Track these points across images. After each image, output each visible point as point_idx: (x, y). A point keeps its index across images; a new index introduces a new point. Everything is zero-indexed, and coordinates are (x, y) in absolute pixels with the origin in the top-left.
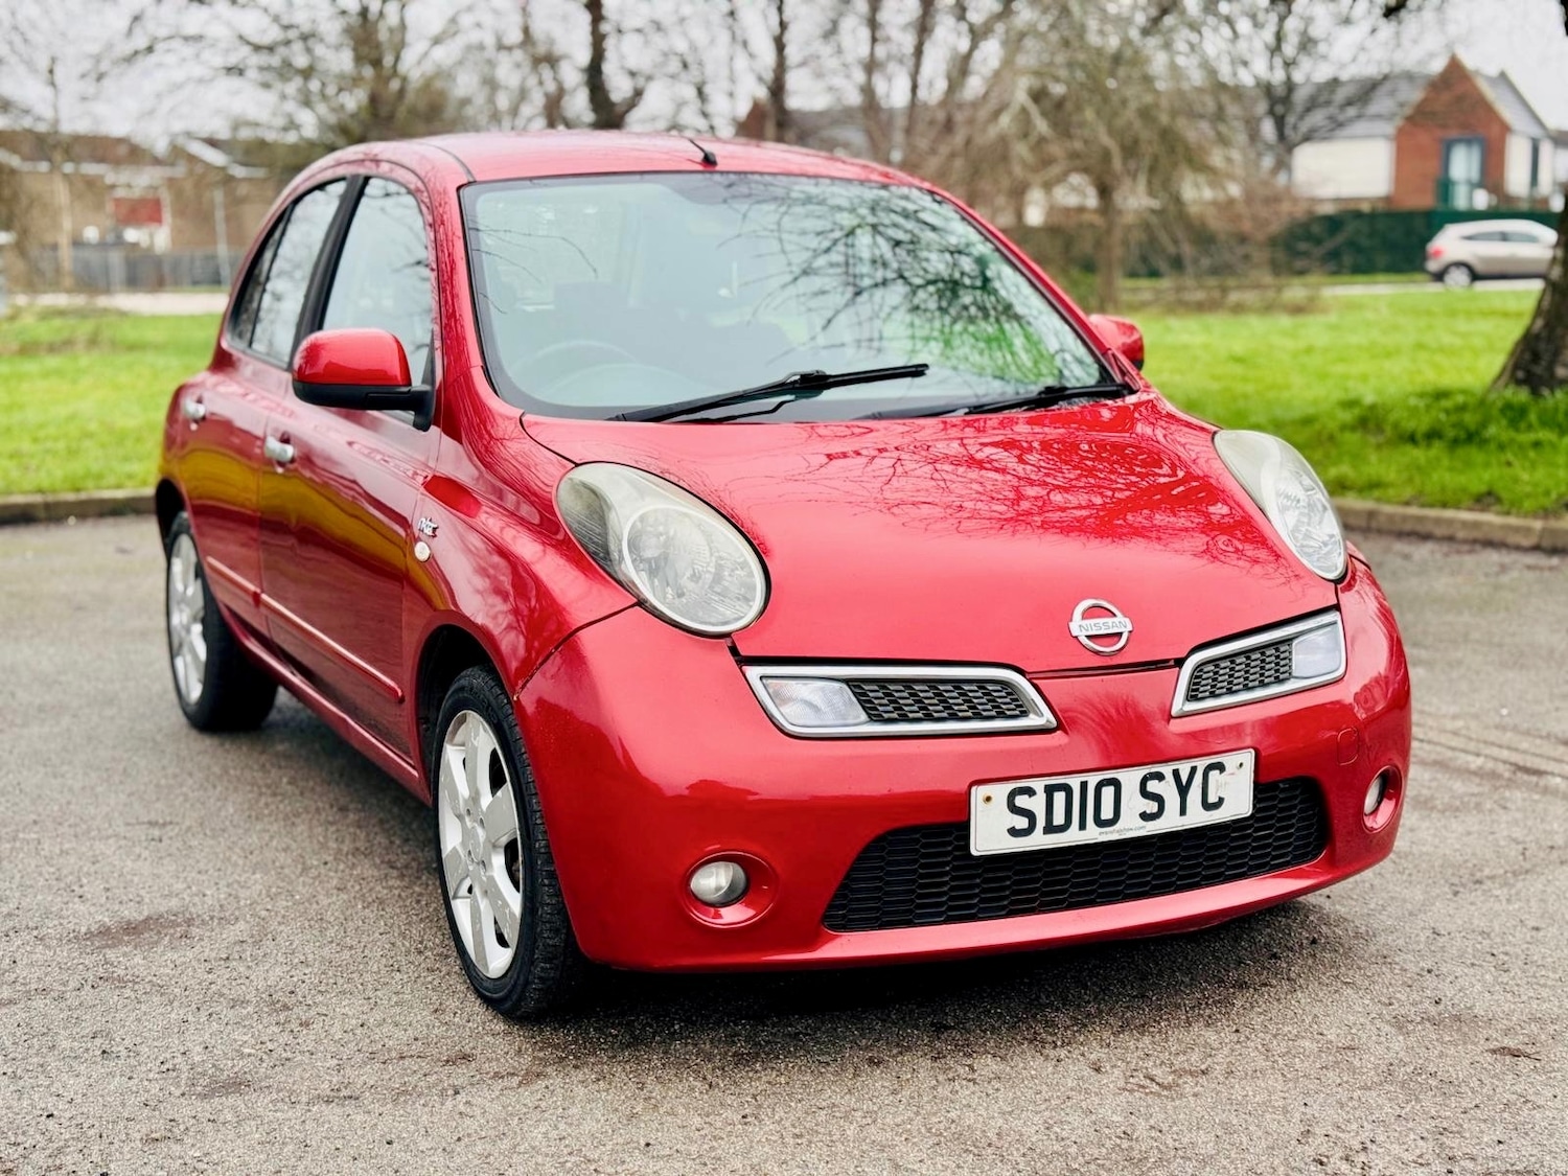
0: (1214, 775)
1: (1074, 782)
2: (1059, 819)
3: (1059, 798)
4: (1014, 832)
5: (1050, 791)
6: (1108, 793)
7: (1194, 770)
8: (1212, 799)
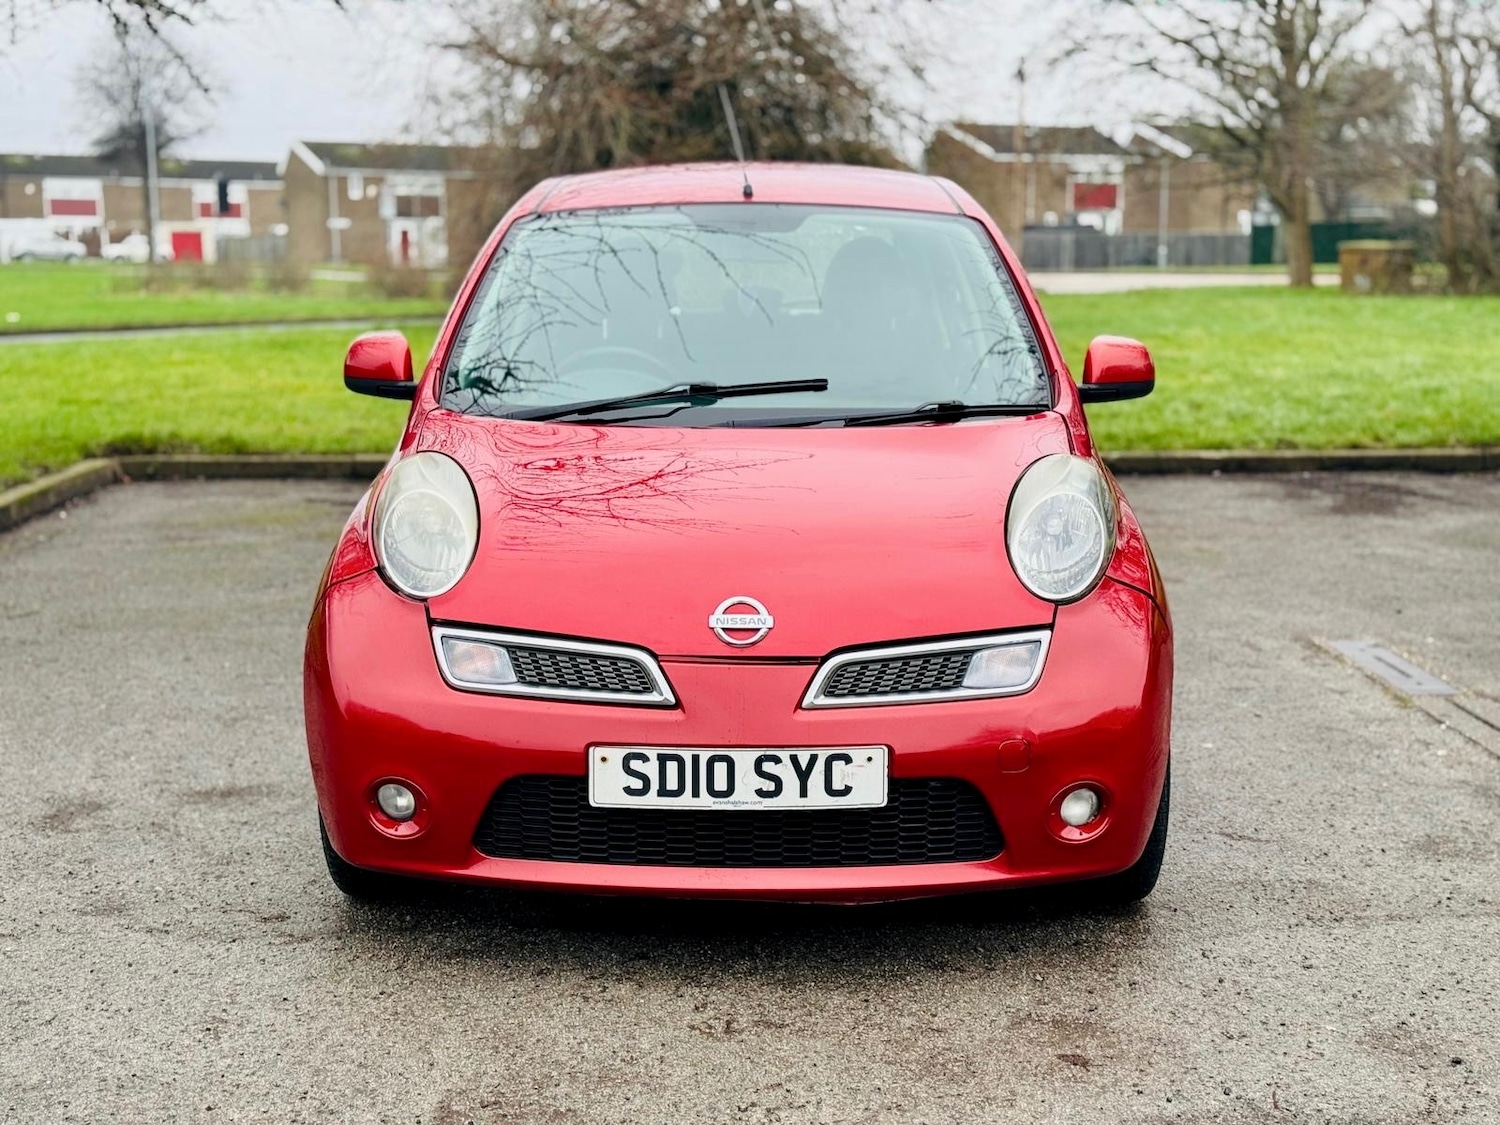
0: (838, 766)
1: (687, 755)
2: (672, 784)
3: (672, 767)
4: (628, 791)
5: (663, 759)
6: (721, 769)
7: (813, 759)
8: (837, 785)
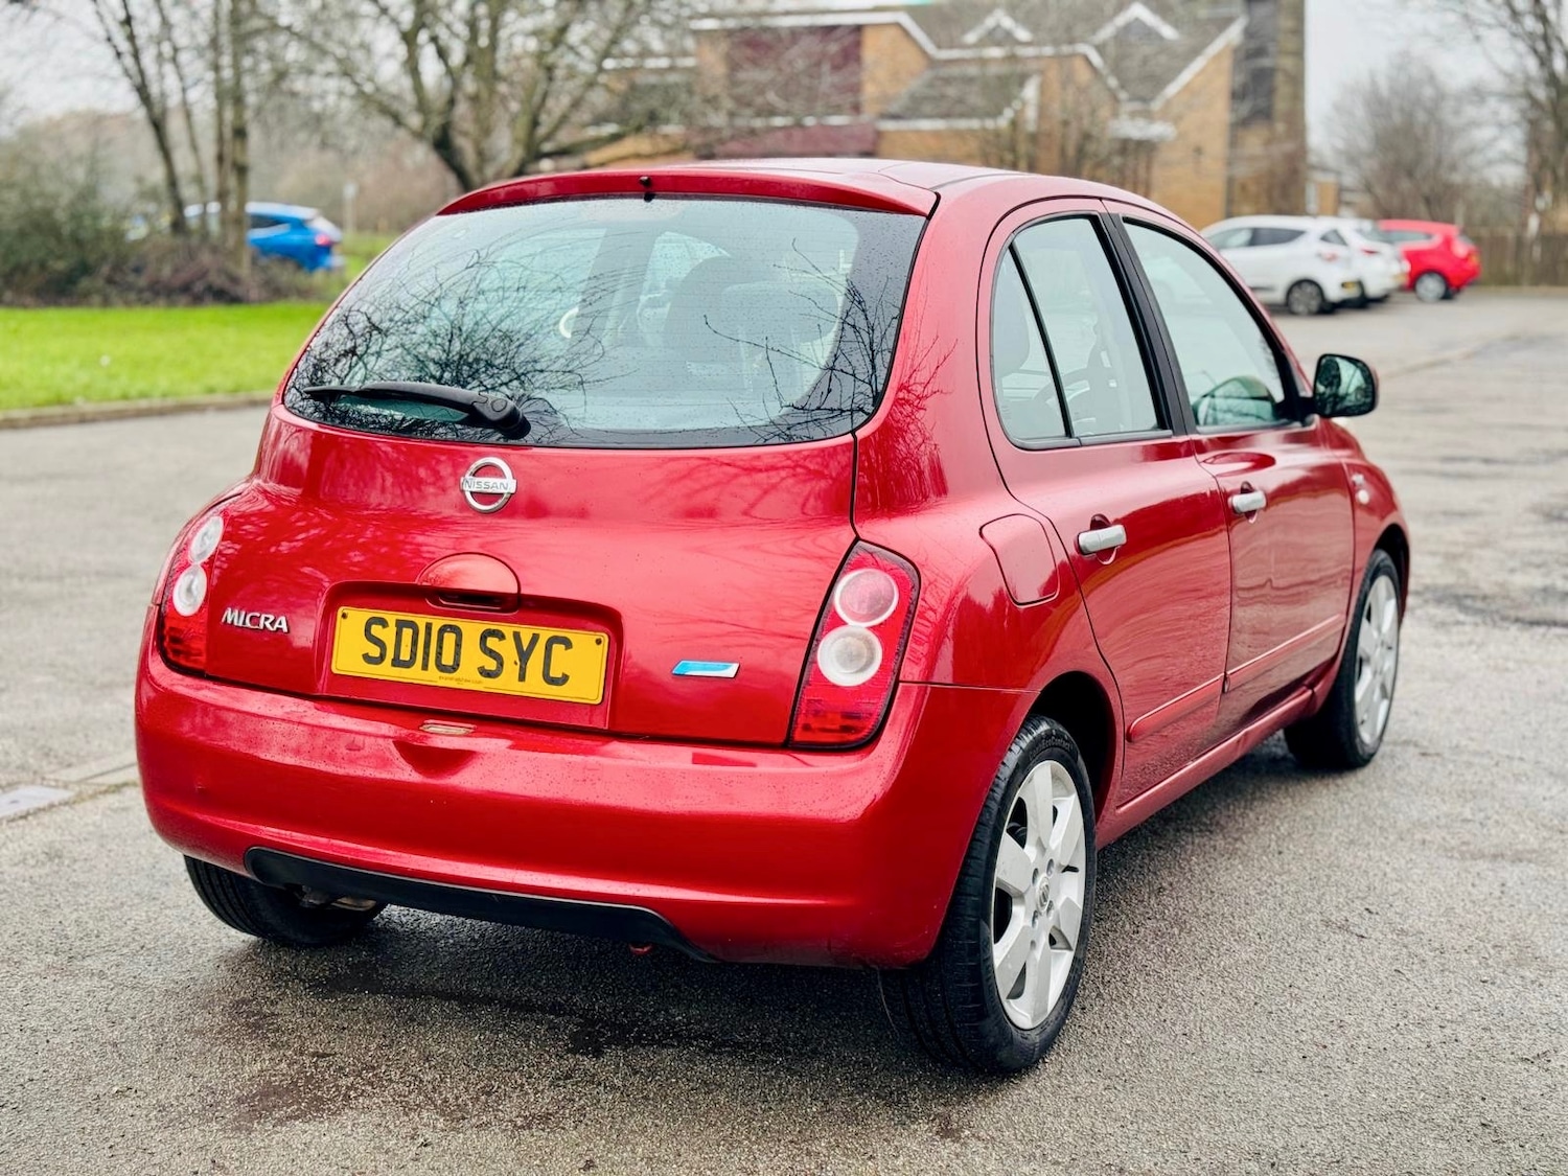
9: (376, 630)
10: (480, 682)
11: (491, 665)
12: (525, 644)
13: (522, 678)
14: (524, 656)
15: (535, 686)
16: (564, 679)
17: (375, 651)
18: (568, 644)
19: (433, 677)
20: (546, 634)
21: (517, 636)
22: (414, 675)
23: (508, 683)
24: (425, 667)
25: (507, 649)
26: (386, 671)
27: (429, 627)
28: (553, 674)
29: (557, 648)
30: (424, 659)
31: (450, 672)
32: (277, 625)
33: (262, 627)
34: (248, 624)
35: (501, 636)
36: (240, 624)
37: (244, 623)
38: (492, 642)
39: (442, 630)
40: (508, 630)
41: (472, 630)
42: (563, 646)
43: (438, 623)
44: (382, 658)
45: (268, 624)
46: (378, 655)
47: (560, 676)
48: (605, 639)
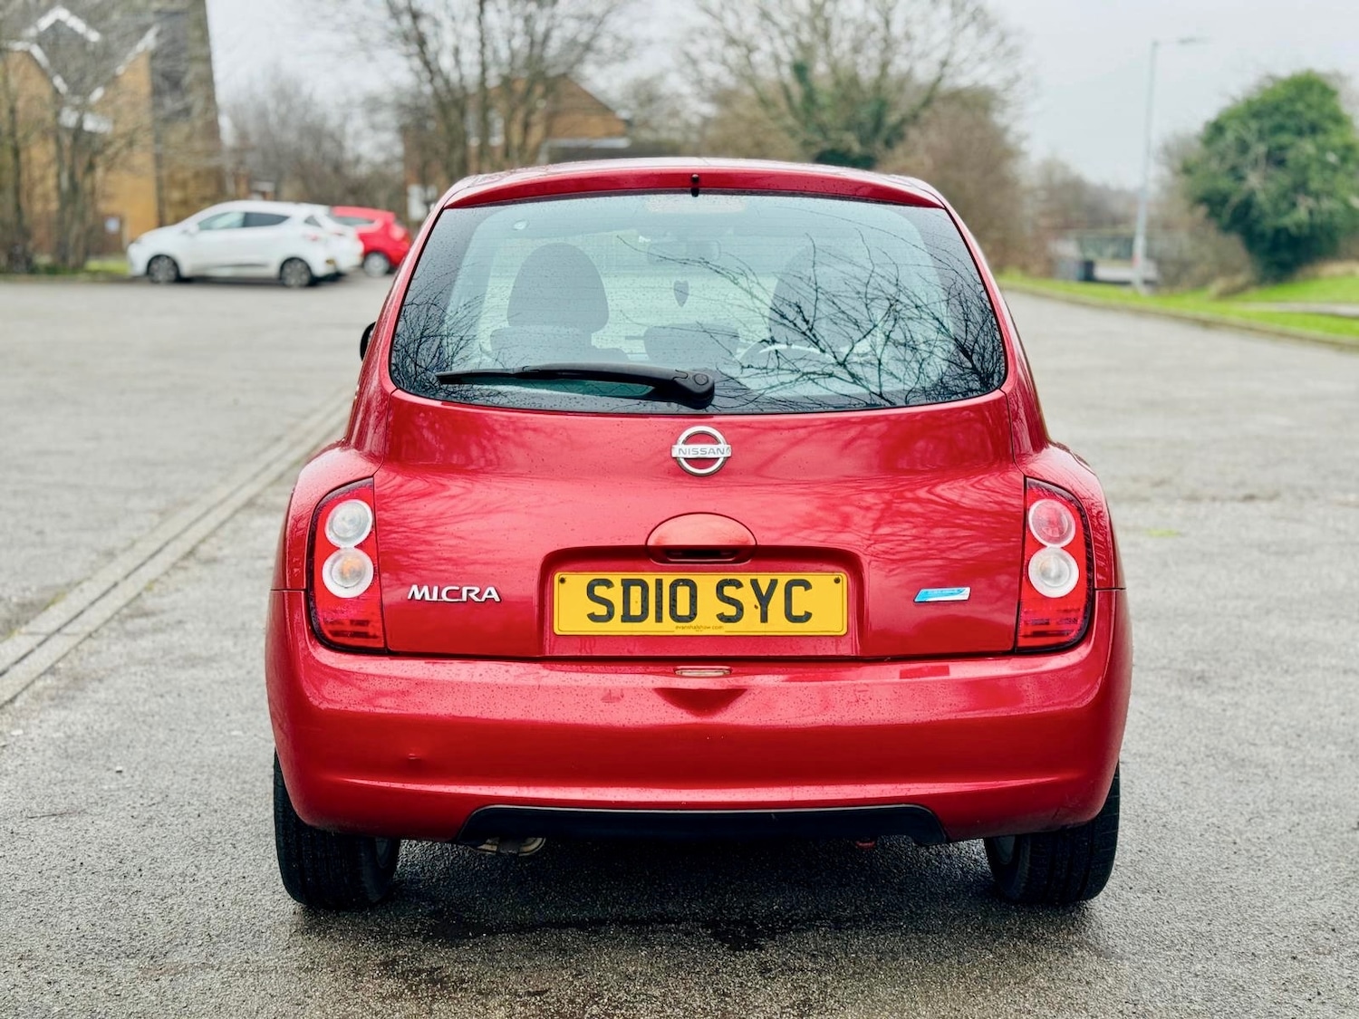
9: (600, 591)
10: (720, 627)
11: (731, 611)
12: (764, 589)
13: (764, 618)
14: (764, 600)
15: (778, 624)
16: (807, 617)
17: (601, 610)
18: (807, 585)
19: (669, 627)
20: (783, 579)
21: (755, 584)
22: (649, 627)
23: (750, 624)
24: (659, 619)
25: (746, 596)
26: (616, 627)
27: (659, 583)
28: (796, 612)
29: (797, 591)
30: (657, 612)
31: (687, 622)
32: (485, 596)
33: (464, 599)
34: (445, 598)
35: (739, 585)
36: (435, 598)
37: (439, 596)
38: (729, 591)
39: (674, 586)
40: (745, 579)
41: (707, 582)
42: (803, 588)
43: (668, 579)
44: (610, 616)
45: (472, 595)
46: (605, 613)
47: (803, 614)
48: (844, 577)
